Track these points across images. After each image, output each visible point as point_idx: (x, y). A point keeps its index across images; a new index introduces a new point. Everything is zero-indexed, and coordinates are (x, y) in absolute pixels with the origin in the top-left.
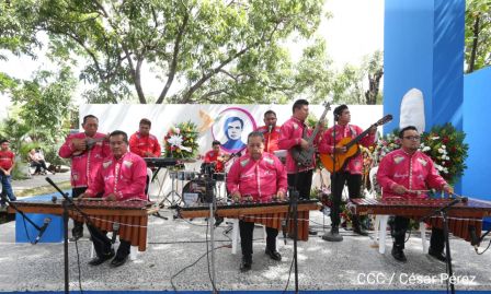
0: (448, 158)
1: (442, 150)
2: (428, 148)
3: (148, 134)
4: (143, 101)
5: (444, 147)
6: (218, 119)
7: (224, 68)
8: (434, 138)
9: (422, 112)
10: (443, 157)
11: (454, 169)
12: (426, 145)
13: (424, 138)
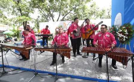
0: (128, 34)
1: (126, 31)
2: (121, 31)
3: (47, 29)
4: (54, 21)
5: (126, 30)
6: (68, 25)
7: (70, 12)
8: (124, 28)
9: (121, 20)
10: (126, 33)
11: (130, 37)
12: (121, 30)
13: (121, 28)
